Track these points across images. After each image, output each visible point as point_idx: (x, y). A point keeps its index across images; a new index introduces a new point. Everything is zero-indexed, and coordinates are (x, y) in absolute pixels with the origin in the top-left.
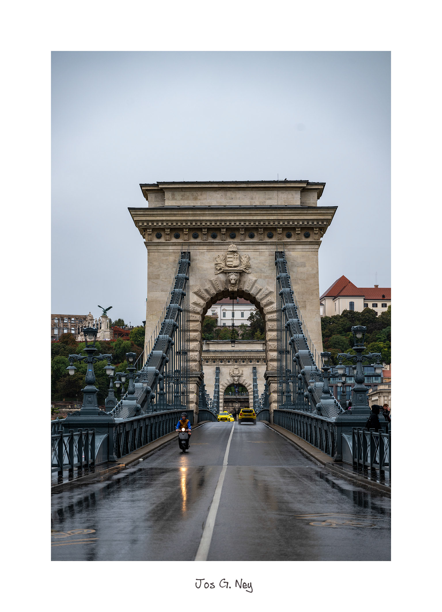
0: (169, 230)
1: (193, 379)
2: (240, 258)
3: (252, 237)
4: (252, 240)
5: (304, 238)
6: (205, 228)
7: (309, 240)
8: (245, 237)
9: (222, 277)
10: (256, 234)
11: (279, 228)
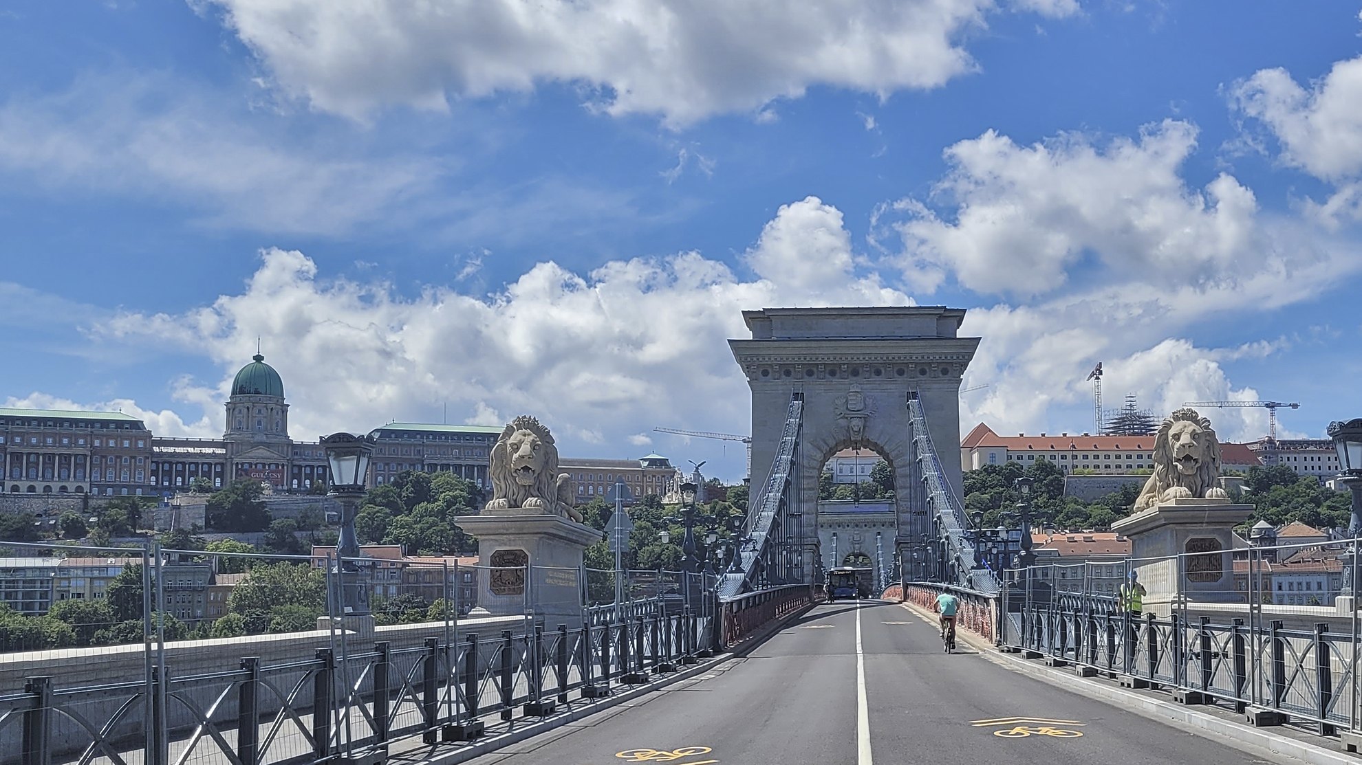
0: (777, 367)
1: (809, 547)
2: (865, 399)
3: (878, 373)
4: (878, 378)
5: (941, 375)
6: (821, 364)
7: (947, 377)
8: (870, 374)
9: (843, 422)
10: (883, 371)
11: (912, 363)
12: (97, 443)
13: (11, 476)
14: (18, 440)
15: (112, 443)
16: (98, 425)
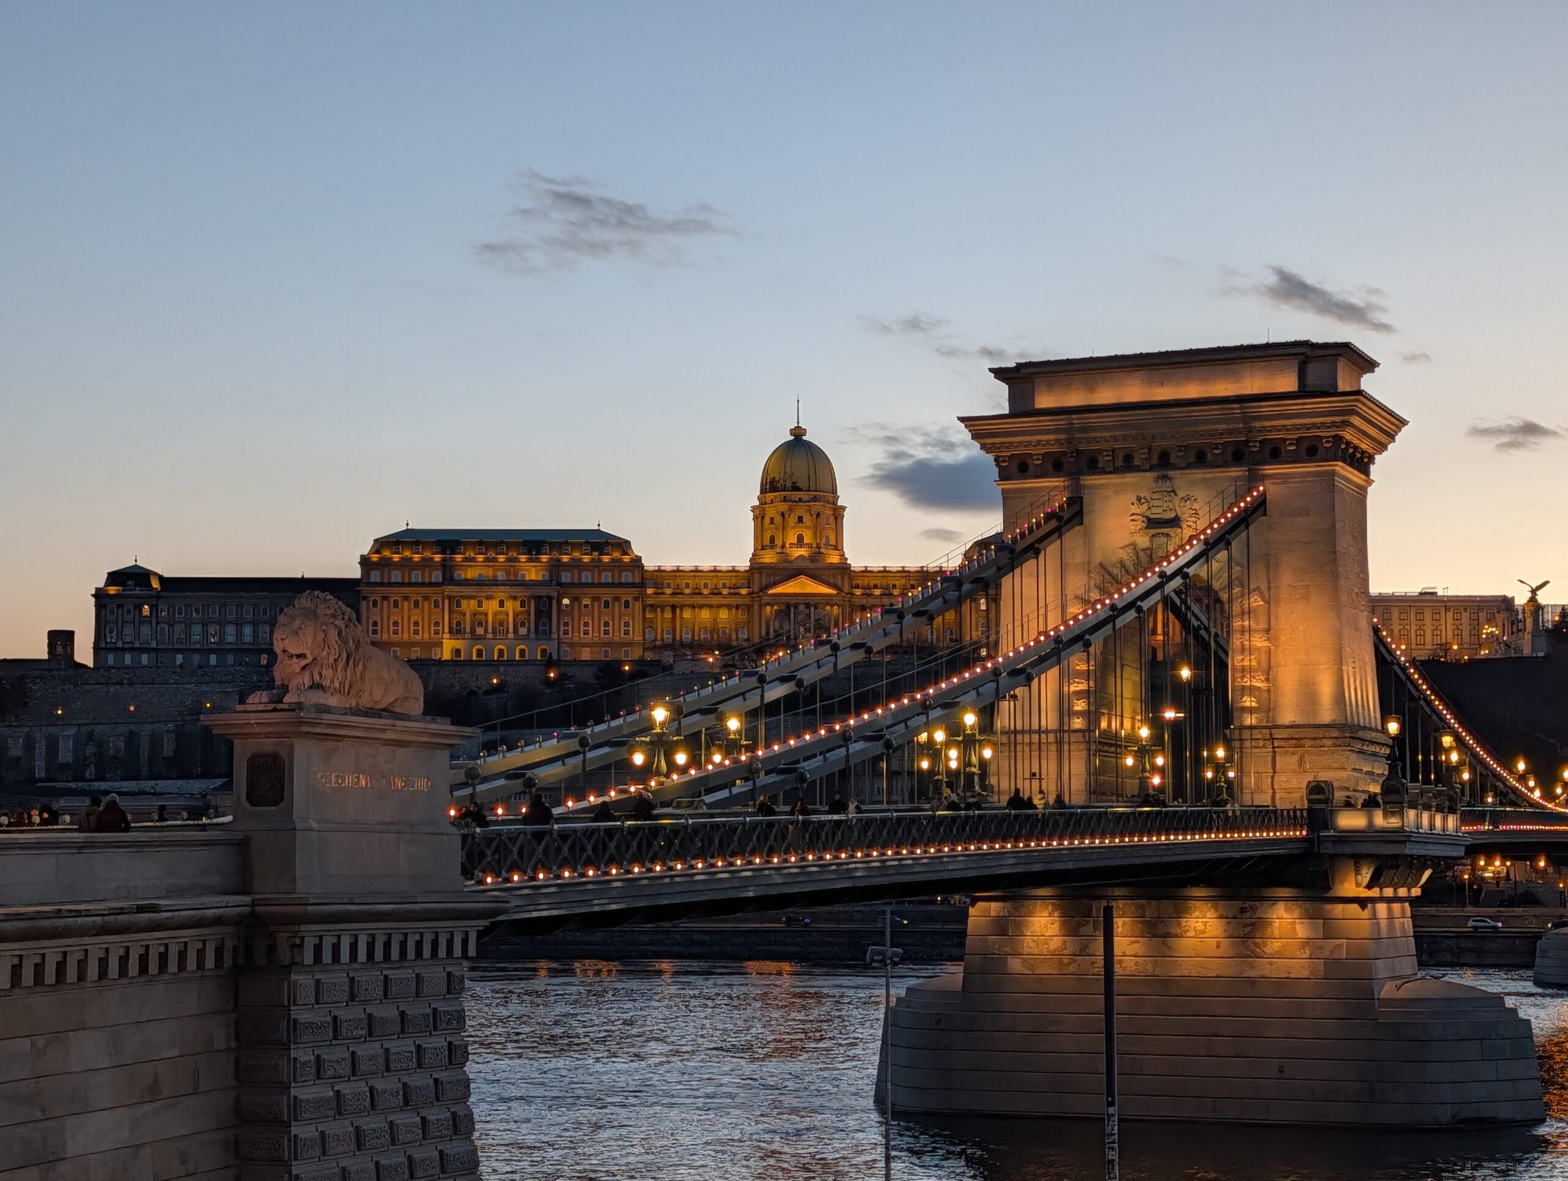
12: (566, 577)
15: (586, 578)
16: (567, 551)
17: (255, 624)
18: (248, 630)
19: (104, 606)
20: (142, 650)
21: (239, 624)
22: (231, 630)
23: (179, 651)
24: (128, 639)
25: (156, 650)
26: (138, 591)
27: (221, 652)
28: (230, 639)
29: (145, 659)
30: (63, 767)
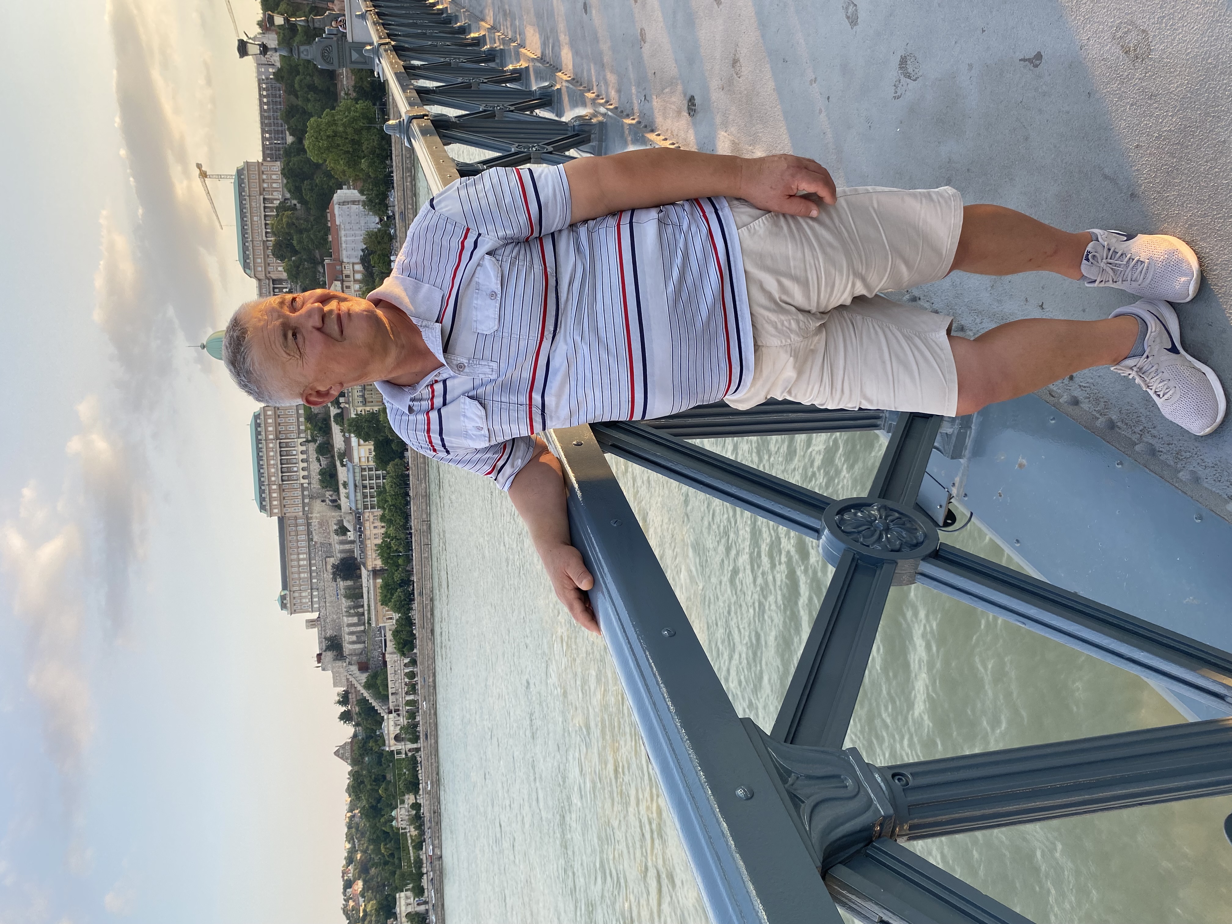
12: (271, 437)
13: (297, 480)
14: (273, 479)
15: (270, 429)
16: (260, 437)
17: (299, 554)
18: (301, 556)
19: (295, 611)
20: (312, 594)
21: (299, 560)
22: (302, 563)
23: (311, 581)
24: (307, 600)
25: (311, 589)
26: (288, 599)
27: (310, 565)
28: (305, 562)
29: (315, 593)
30: (359, 620)
